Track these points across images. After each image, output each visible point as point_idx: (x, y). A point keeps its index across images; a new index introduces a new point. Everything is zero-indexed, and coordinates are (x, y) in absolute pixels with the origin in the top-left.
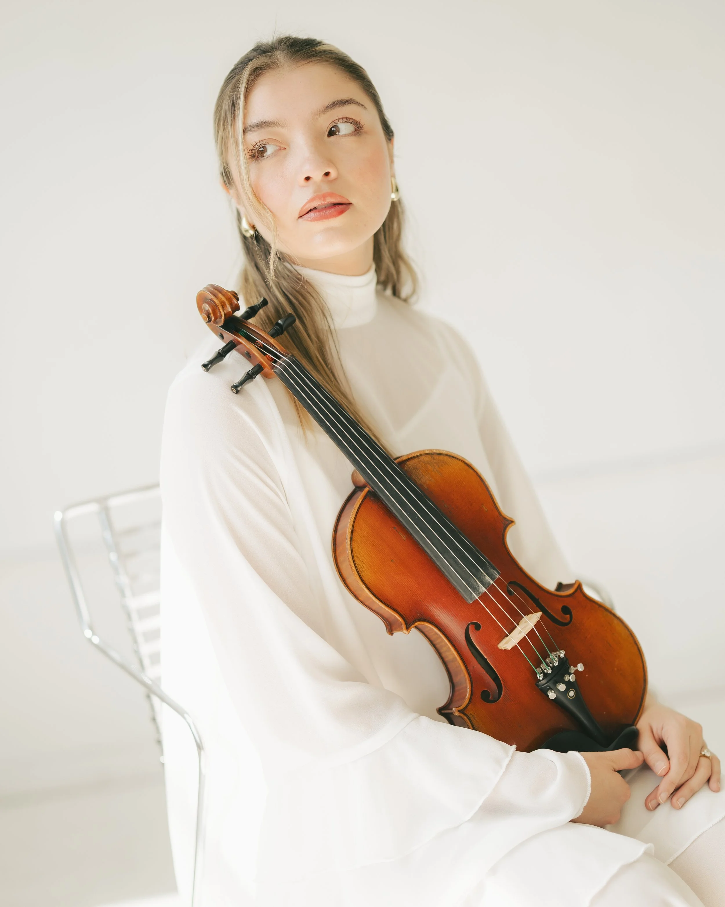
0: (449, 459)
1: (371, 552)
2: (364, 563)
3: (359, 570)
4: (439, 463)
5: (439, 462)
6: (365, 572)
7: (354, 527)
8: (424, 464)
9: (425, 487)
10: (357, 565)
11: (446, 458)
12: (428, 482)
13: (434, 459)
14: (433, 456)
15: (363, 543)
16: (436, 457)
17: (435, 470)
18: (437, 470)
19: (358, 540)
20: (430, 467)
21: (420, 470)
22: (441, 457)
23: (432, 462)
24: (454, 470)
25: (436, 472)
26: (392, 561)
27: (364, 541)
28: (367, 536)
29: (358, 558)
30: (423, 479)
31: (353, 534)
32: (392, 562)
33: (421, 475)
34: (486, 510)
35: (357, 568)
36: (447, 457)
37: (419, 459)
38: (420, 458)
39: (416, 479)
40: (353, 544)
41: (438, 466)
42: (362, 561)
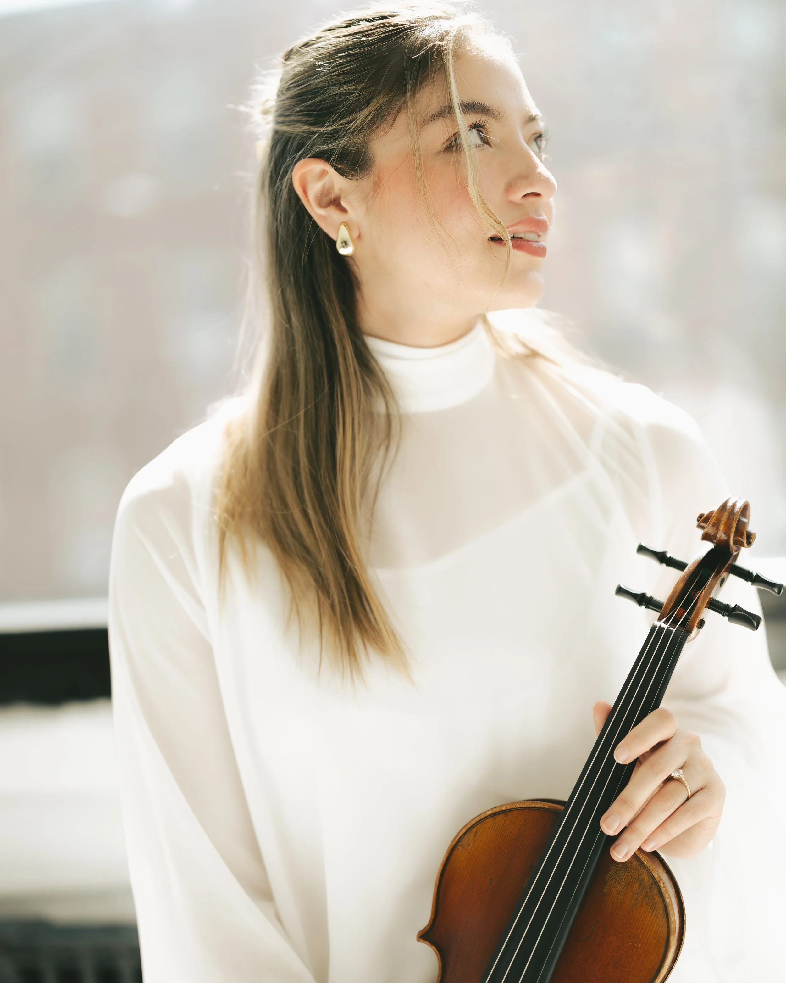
0: (661, 912)
1: (490, 848)
2: (473, 844)
3: (462, 841)
4: (649, 898)
5: (651, 897)
6: (464, 851)
7: (510, 811)
8: (636, 876)
9: (606, 889)
10: (468, 835)
11: (661, 905)
12: (614, 891)
13: (651, 888)
14: (654, 886)
15: (497, 832)
16: (655, 891)
17: (636, 896)
18: (636, 899)
19: (497, 825)
20: (636, 886)
21: (626, 874)
22: (658, 899)
23: (646, 887)
24: (650, 924)
25: (634, 898)
26: (491, 880)
27: (500, 833)
28: (507, 834)
29: (476, 833)
30: (616, 882)
31: (502, 814)
32: (489, 881)
33: (620, 878)
35: (464, 837)
36: (663, 907)
37: (640, 866)
39: (610, 873)
40: (490, 821)
41: (643, 899)
42: (474, 841)
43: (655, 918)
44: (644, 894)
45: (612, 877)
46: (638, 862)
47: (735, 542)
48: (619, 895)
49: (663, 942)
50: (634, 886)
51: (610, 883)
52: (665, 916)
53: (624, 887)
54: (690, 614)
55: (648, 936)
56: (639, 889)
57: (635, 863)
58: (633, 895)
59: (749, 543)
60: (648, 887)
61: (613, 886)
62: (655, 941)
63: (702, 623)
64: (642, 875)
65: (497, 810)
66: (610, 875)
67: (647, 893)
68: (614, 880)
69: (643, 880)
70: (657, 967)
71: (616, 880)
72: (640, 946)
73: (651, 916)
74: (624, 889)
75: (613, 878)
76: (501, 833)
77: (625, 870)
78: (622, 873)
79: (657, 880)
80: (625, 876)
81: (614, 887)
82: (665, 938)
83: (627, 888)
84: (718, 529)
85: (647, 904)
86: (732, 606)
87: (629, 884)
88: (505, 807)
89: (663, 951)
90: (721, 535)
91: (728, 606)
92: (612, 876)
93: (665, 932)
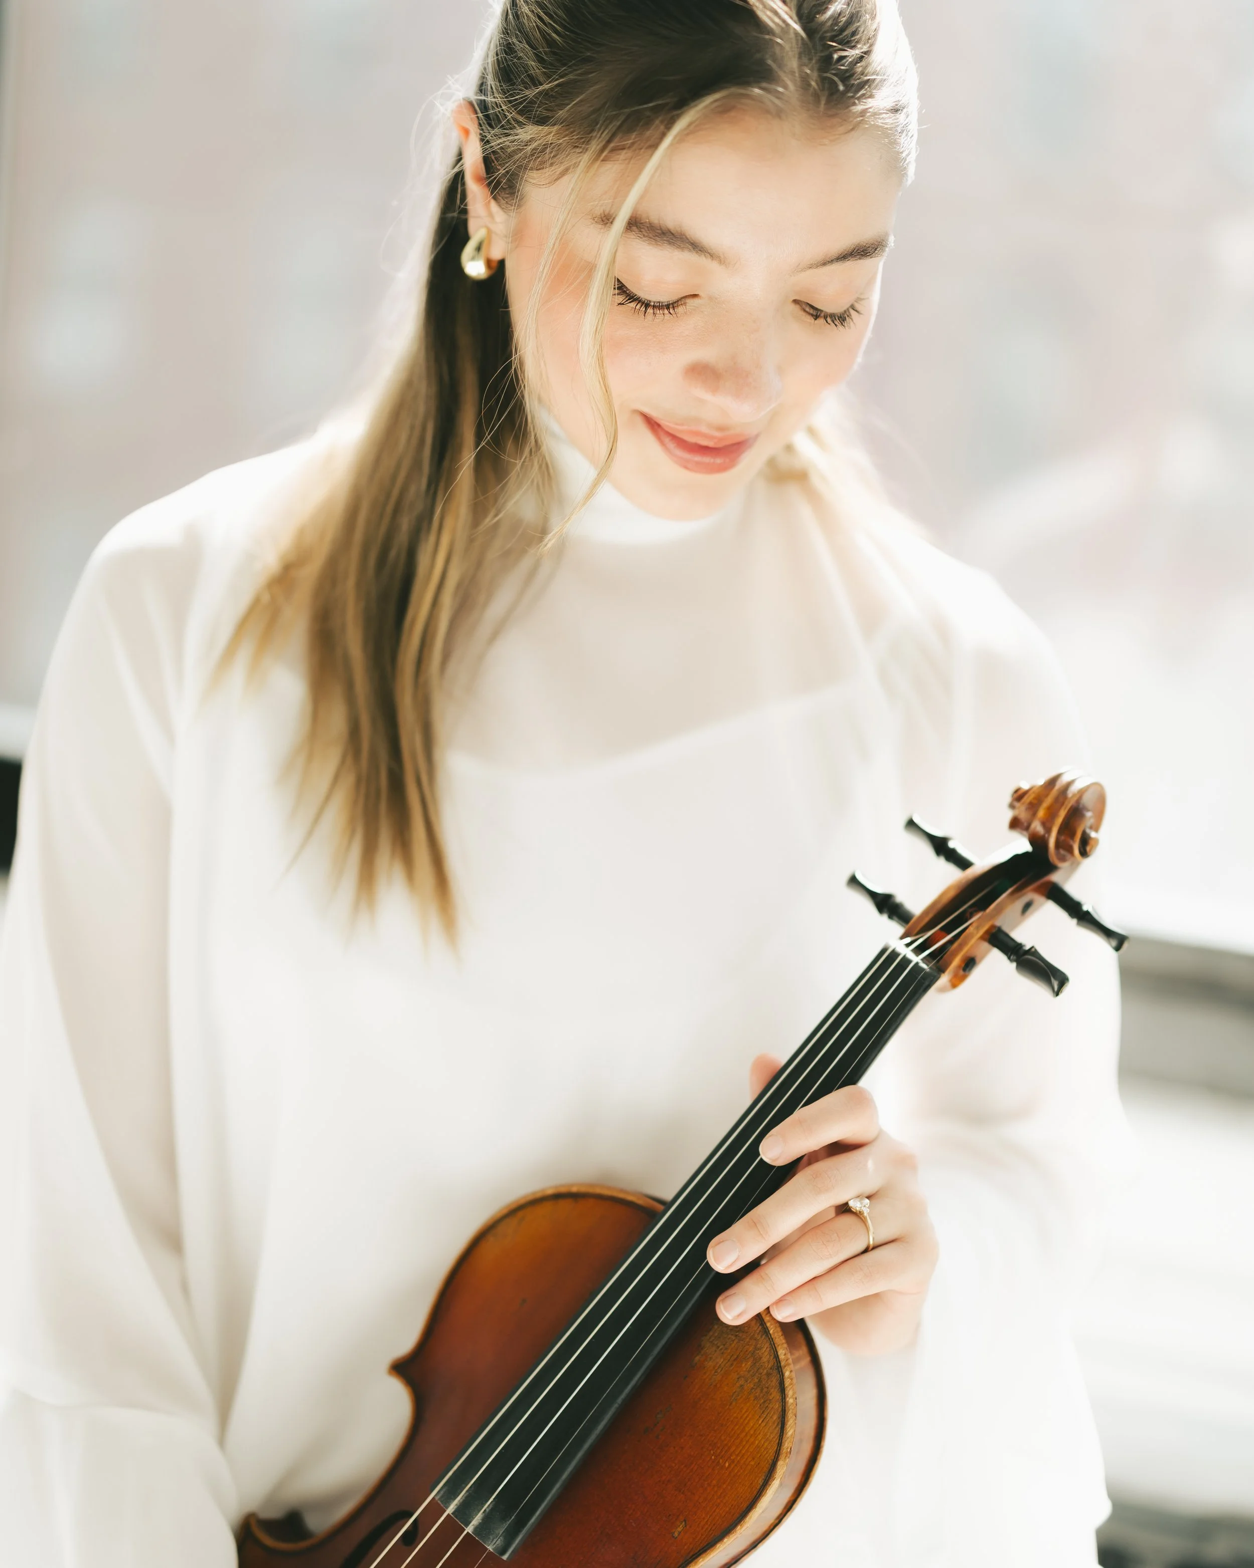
0: (775, 1417)
1: (536, 1249)
2: (514, 1237)
3: (498, 1226)
4: (762, 1390)
5: (765, 1390)
6: (495, 1243)
7: (585, 1197)
8: (751, 1349)
9: (697, 1358)
10: (509, 1219)
11: (777, 1406)
12: (710, 1364)
13: (768, 1375)
14: (775, 1372)
16: (774, 1381)
17: (742, 1382)
18: (742, 1386)
19: (558, 1214)
20: (746, 1365)
21: (735, 1342)
22: (775, 1394)
23: (761, 1371)
24: (752, 1432)
25: (738, 1385)
26: (523, 1300)
28: (570, 1232)
29: (522, 1219)
30: (716, 1351)
31: (570, 1199)
33: (724, 1345)
34: (676, 1534)
35: (502, 1221)
37: (761, 1337)
38: (764, 1337)
39: (711, 1333)
40: (548, 1207)
41: (752, 1388)
42: (517, 1232)
43: (763, 1424)
44: (757, 1380)
45: (712, 1342)
46: (760, 1327)
47: (1058, 845)
48: (716, 1374)
49: (766, 1470)
50: (743, 1365)
51: (707, 1350)
52: (780, 1426)
53: (727, 1363)
54: (951, 942)
55: (743, 1452)
56: (749, 1371)
57: (756, 1328)
58: (738, 1379)
59: (1084, 853)
60: (765, 1371)
61: (710, 1356)
62: (752, 1463)
63: (969, 964)
64: (760, 1349)
65: (563, 1190)
66: (710, 1338)
67: (760, 1381)
68: (714, 1348)
69: (761, 1358)
70: (745, 1506)
71: (718, 1347)
72: (727, 1465)
73: (758, 1420)
74: (727, 1365)
75: (714, 1344)
76: (559, 1229)
77: (736, 1336)
78: (730, 1338)
79: (783, 1364)
80: (733, 1345)
81: (711, 1358)
82: (771, 1462)
83: (732, 1365)
84: (1032, 817)
85: (756, 1398)
86: (1027, 947)
87: (735, 1359)
89: (761, 1482)
90: (1037, 827)
91: (1020, 946)
92: (713, 1340)
93: (772, 1452)
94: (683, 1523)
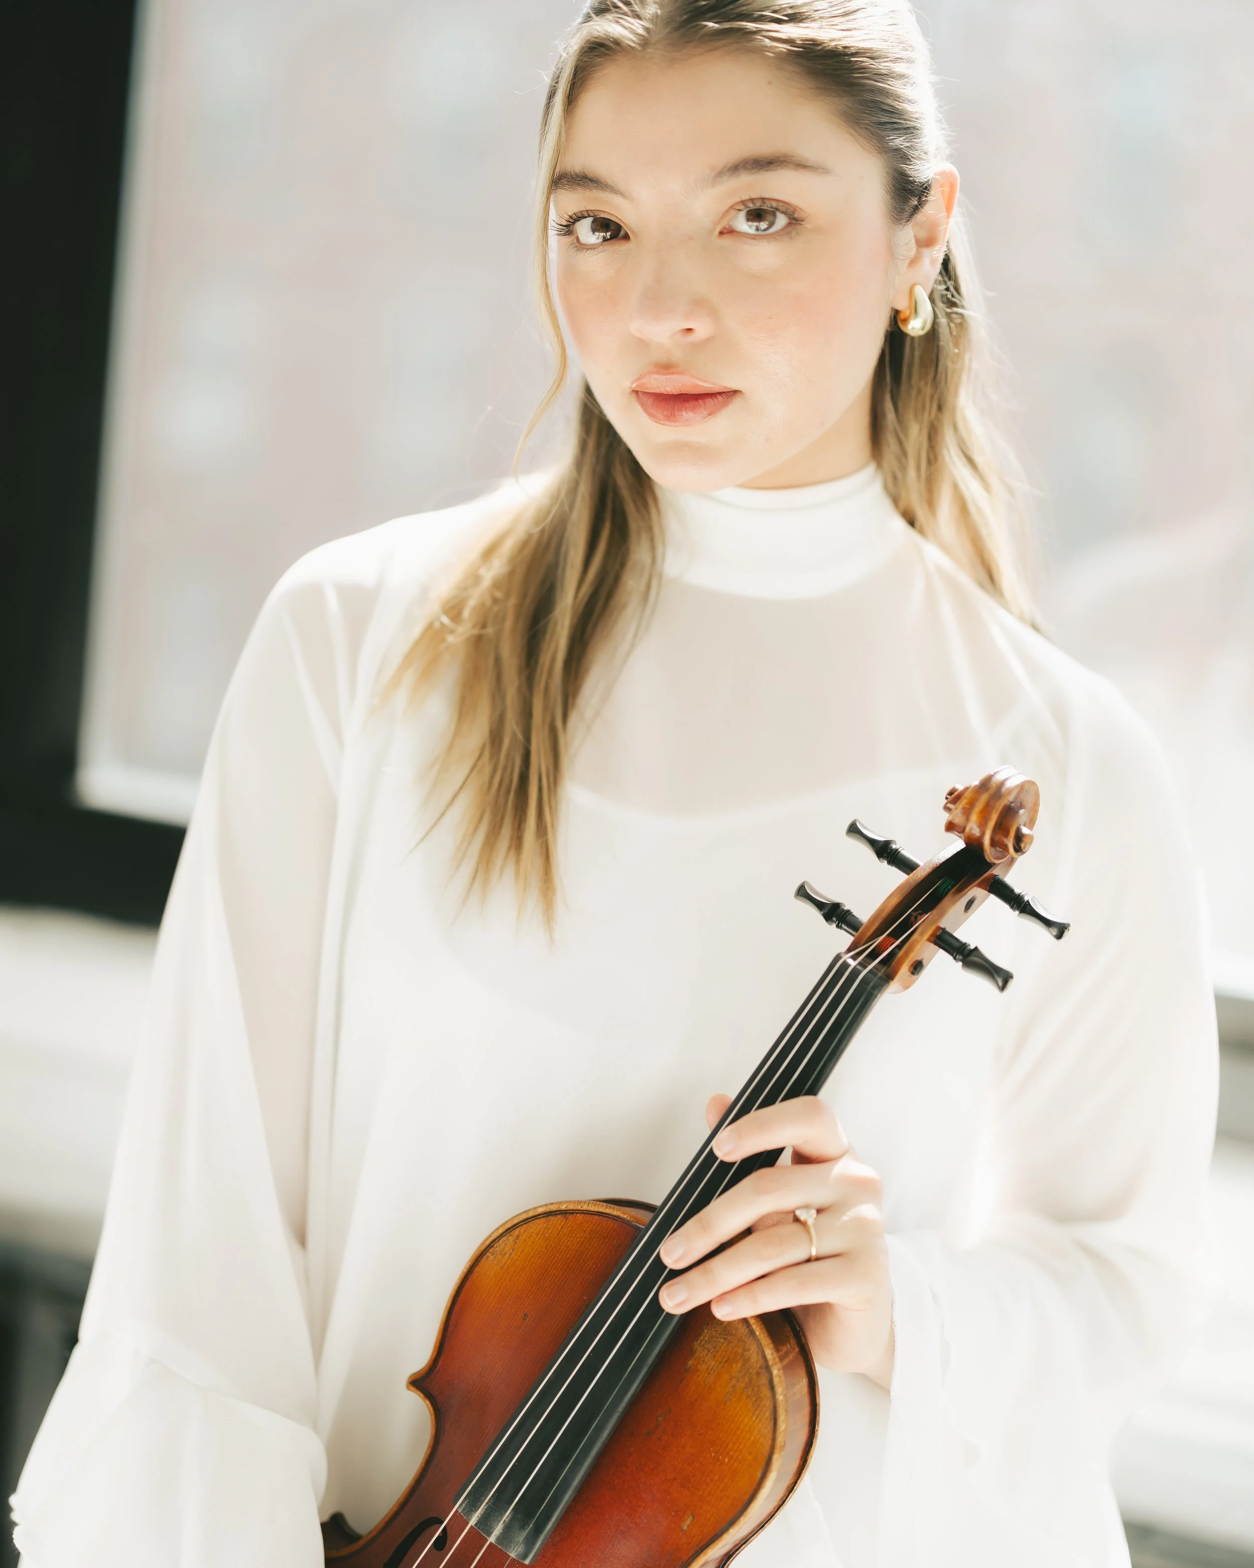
0: (768, 1414)
1: (533, 1265)
2: (510, 1254)
3: (495, 1246)
4: (753, 1389)
5: (756, 1389)
6: (495, 1262)
7: (572, 1213)
8: (740, 1351)
9: (690, 1362)
10: (504, 1238)
11: (768, 1403)
12: (703, 1367)
13: (758, 1374)
14: (764, 1371)
15: (548, 1242)
16: (764, 1380)
17: (734, 1382)
18: (734, 1386)
19: (550, 1231)
20: (737, 1367)
21: (725, 1344)
22: (766, 1392)
23: (751, 1371)
24: (747, 1428)
25: (730, 1385)
26: (525, 1315)
27: (551, 1245)
28: (563, 1248)
29: (518, 1237)
30: (707, 1355)
31: (559, 1216)
32: (523, 1316)
33: (715, 1348)
34: (685, 1528)
35: (499, 1241)
36: (771, 1406)
37: (749, 1339)
38: (751, 1338)
39: (702, 1338)
40: (541, 1222)
41: (744, 1388)
42: (513, 1250)
43: (757, 1421)
44: (747, 1380)
45: (703, 1346)
46: (747, 1330)
47: (993, 843)
48: (709, 1376)
49: (763, 1463)
50: (734, 1366)
51: (699, 1353)
52: (773, 1422)
53: (718, 1365)
54: (899, 947)
55: (741, 1447)
56: (740, 1372)
57: (743, 1330)
58: (730, 1379)
59: (1018, 849)
60: (755, 1371)
61: (702, 1359)
62: (750, 1458)
63: (917, 967)
64: (748, 1350)
65: (554, 1208)
66: (701, 1342)
67: (750, 1380)
68: (706, 1351)
70: (746, 1498)
71: (709, 1351)
72: (726, 1460)
73: (752, 1417)
74: (719, 1367)
75: (705, 1347)
76: (553, 1246)
77: (725, 1339)
78: (719, 1341)
79: (770, 1363)
80: (723, 1348)
81: (704, 1361)
82: (767, 1455)
83: (723, 1367)
84: (968, 819)
85: (748, 1397)
87: (726, 1361)
88: (565, 1206)
89: (759, 1475)
90: (973, 828)
91: (964, 946)
92: (704, 1344)
93: (767, 1446)
94: (691, 1517)
